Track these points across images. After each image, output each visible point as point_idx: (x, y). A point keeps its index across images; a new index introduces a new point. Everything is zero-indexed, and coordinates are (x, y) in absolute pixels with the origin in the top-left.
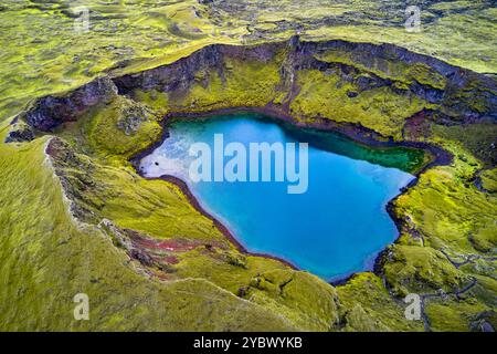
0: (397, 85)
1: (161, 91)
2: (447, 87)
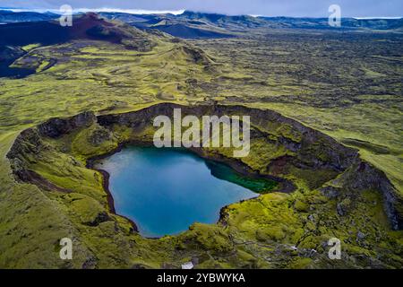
0: (270, 137)
1: (129, 126)
2: (302, 141)
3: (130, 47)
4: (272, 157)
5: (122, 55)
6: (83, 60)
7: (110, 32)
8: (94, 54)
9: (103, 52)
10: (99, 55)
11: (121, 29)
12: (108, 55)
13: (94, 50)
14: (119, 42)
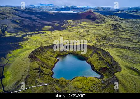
0: (104, 61)
2: (112, 64)
3: (97, 23)
4: (102, 67)
5: (93, 25)
6: (80, 26)
7: (93, 17)
8: (85, 24)
9: (88, 24)
10: (86, 24)
11: (97, 16)
12: (89, 25)
13: (85, 23)
14: (94, 20)
